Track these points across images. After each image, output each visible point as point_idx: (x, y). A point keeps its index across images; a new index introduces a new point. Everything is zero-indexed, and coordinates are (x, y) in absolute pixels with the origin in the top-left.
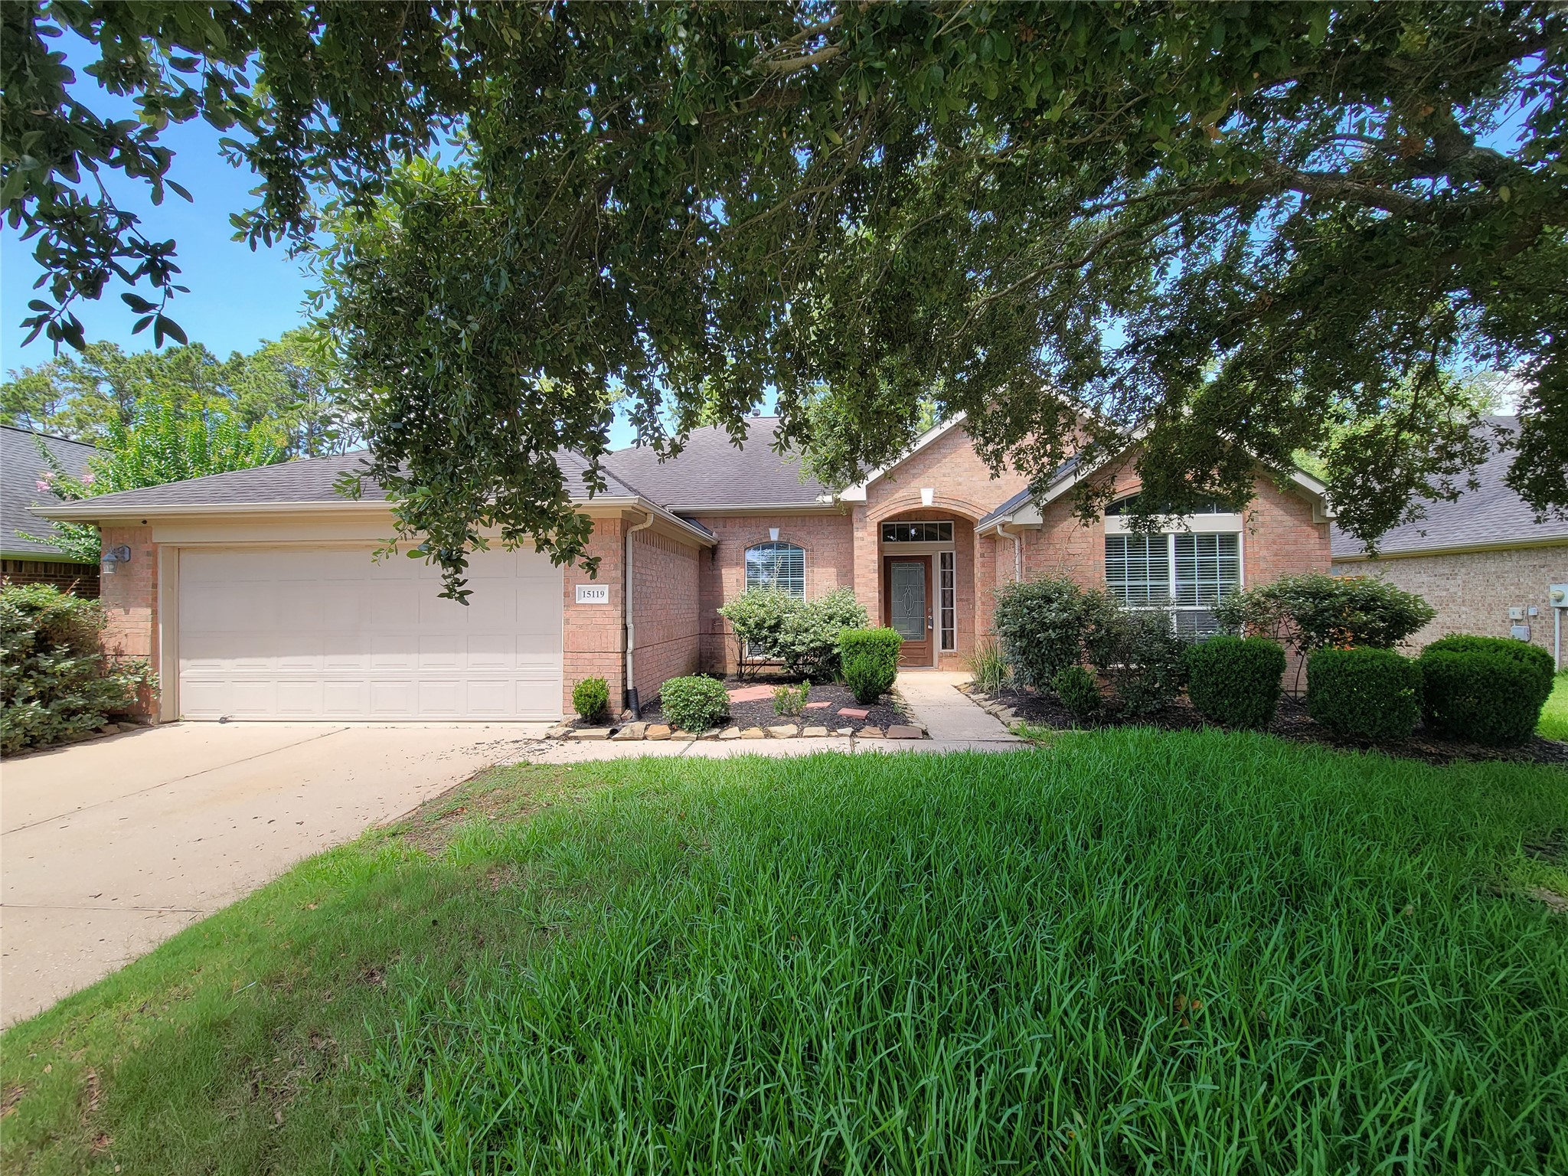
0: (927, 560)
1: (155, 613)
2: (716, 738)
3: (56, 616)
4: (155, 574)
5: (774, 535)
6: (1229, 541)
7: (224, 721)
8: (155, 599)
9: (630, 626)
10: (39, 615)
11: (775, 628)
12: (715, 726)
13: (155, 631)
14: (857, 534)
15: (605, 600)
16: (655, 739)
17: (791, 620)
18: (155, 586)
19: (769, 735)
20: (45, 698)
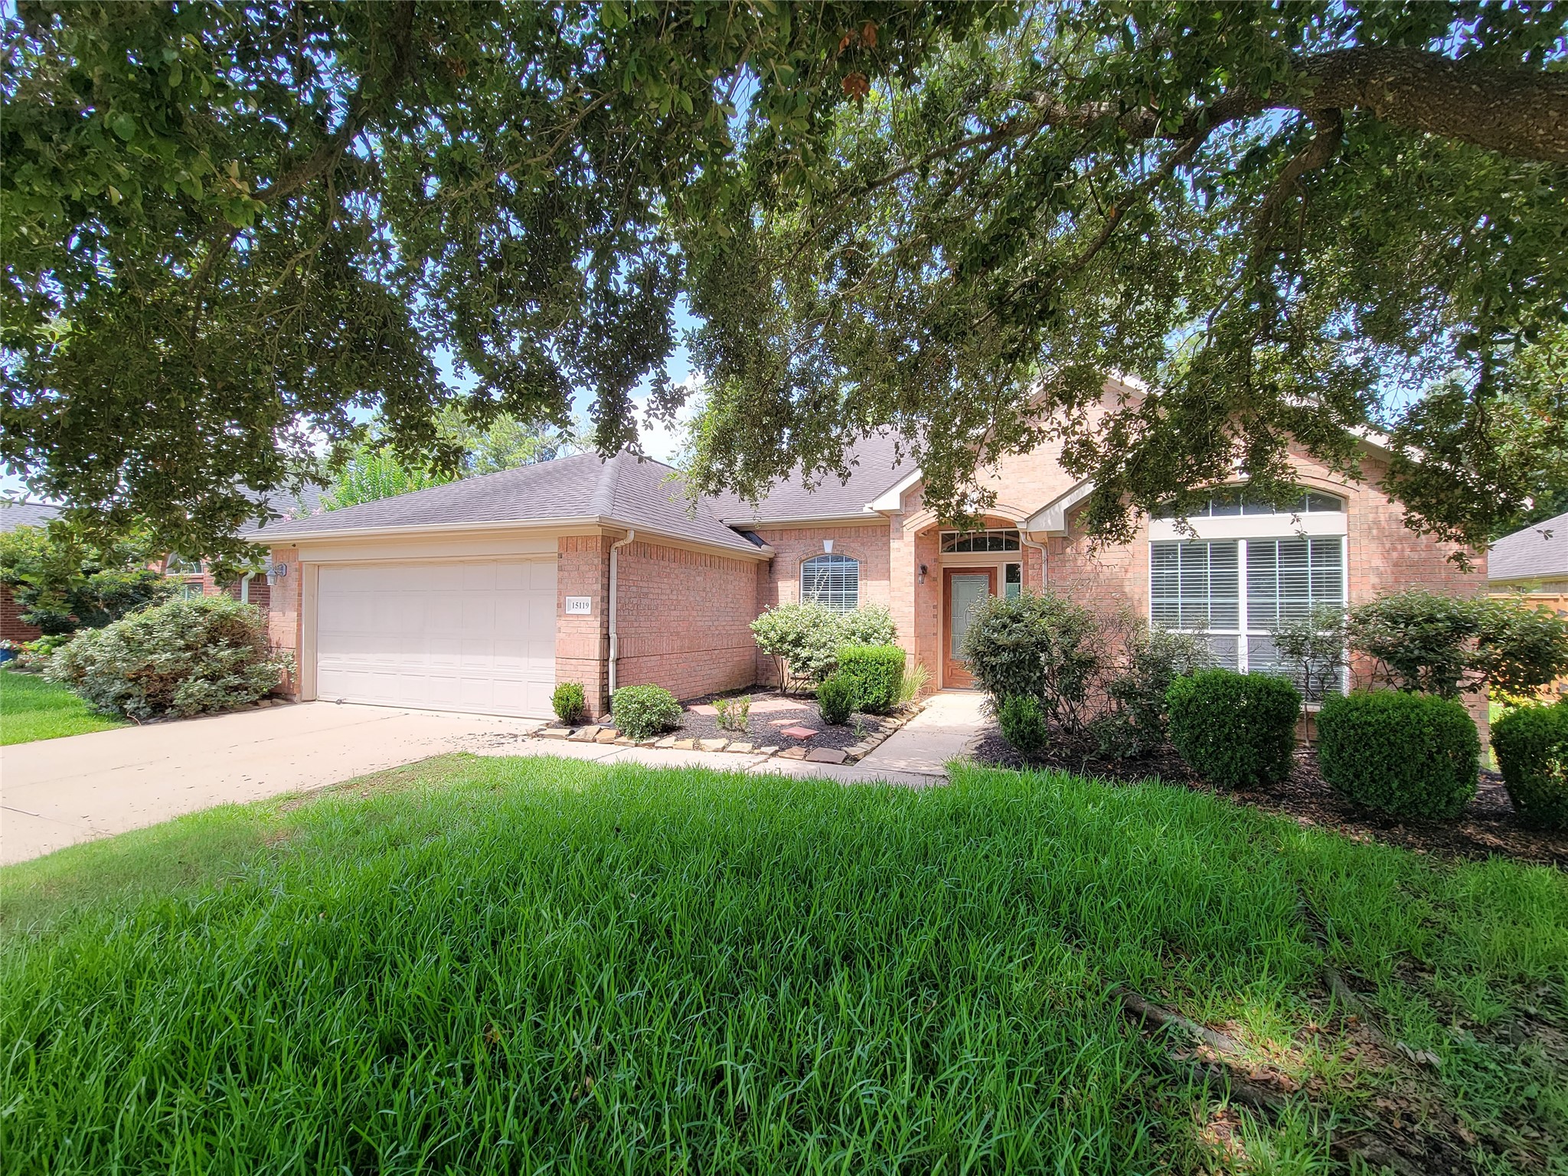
0: (991, 572)
1: (299, 615)
2: (652, 745)
3: (221, 617)
4: (300, 585)
5: (828, 546)
6: (1328, 548)
7: (339, 702)
8: (300, 605)
9: (613, 636)
10: (208, 616)
11: (797, 642)
12: (655, 734)
13: (299, 629)
14: (894, 544)
15: (588, 611)
16: (602, 742)
17: (813, 637)
18: (300, 595)
19: (697, 747)
20: (213, 678)
